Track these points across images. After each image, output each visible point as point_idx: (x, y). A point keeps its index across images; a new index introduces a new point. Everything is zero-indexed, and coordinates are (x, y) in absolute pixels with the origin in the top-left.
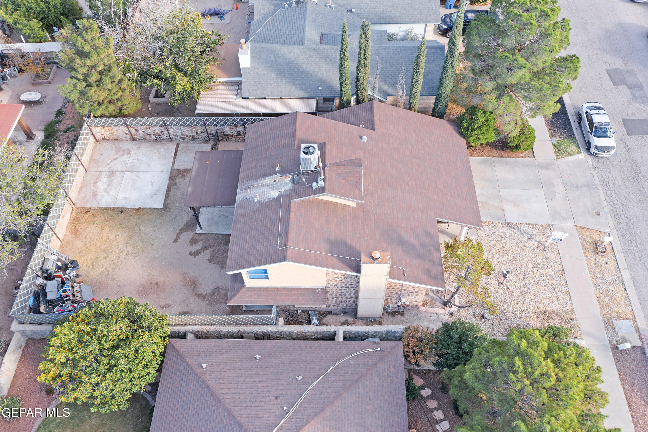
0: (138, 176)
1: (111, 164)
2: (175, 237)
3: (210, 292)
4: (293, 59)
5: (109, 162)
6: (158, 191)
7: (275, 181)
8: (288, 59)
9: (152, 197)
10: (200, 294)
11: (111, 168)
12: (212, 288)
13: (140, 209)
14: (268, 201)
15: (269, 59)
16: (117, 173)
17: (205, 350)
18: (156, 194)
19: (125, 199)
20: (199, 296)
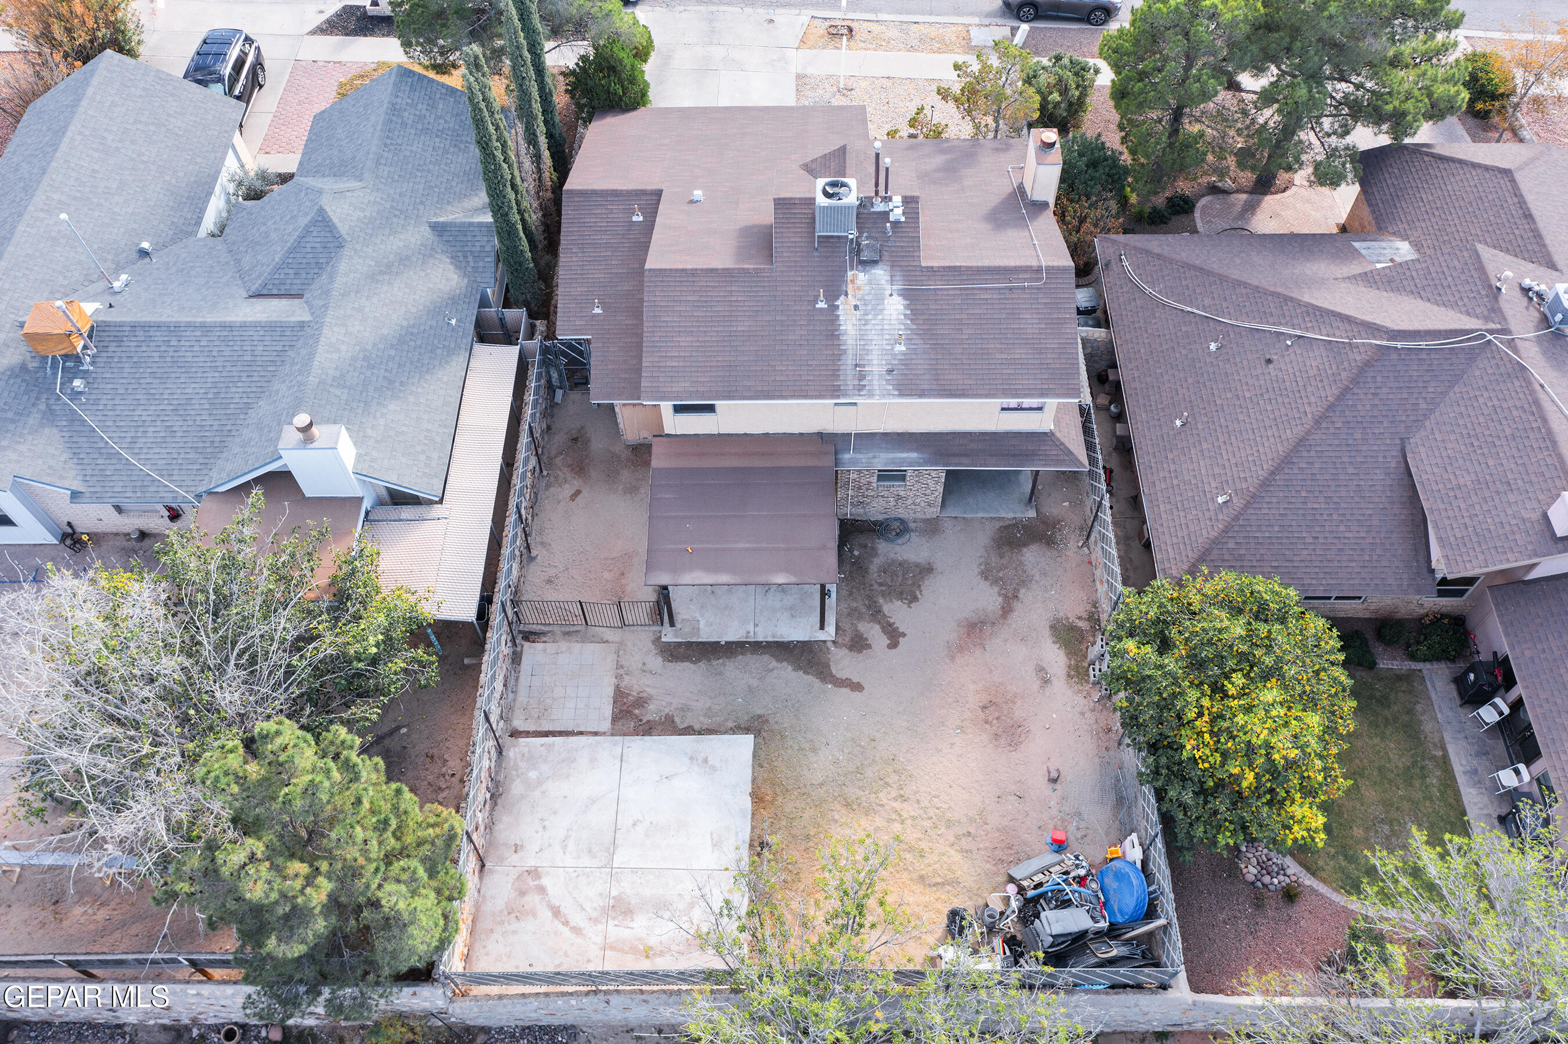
0: (634, 825)
1: (577, 919)
2: (845, 691)
3: (996, 589)
4: (357, 348)
5: (565, 930)
6: (691, 758)
7: (856, 307)
8: (354, 359)
9: (714, 769)
10: (1003, 608)
11: (594, 915)
12: (985, 585)
13: (757, 798)
14: (912, 320)
16: (614, 893)
17: (1182, 514)
18: (706, 761)
19: (716, 845)
20: (1006, 610)
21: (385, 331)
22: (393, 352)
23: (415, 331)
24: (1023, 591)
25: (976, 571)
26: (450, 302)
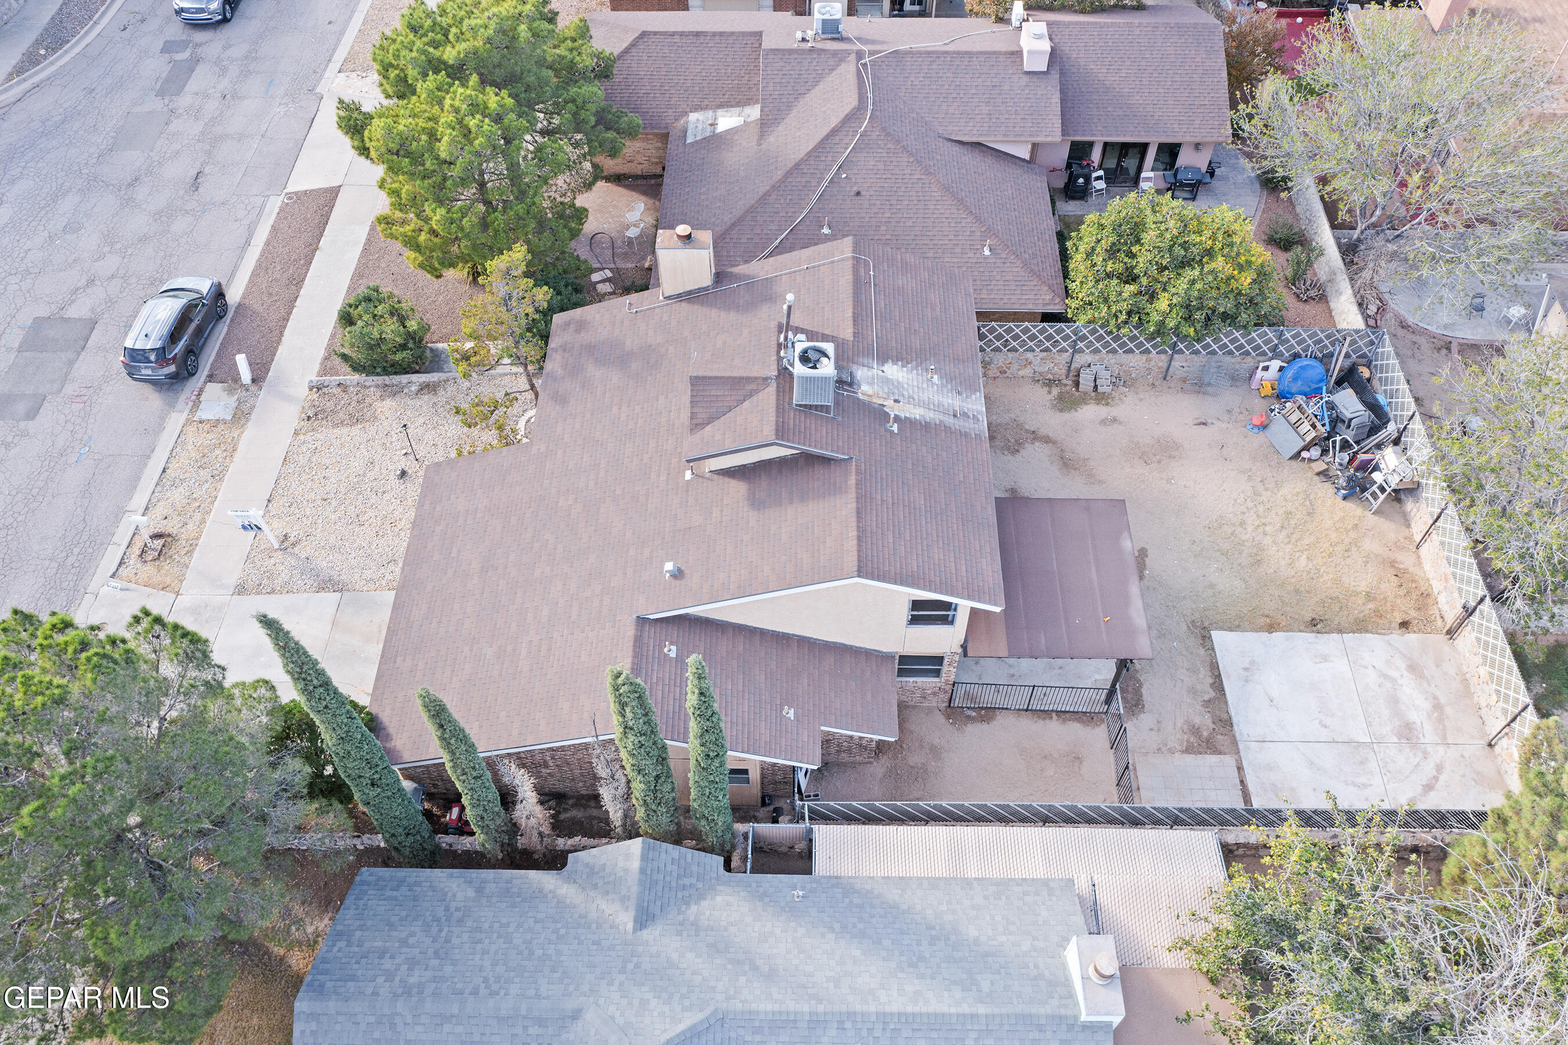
0: (1325, 727)
1: (1428, 769)
3: (1027, 445)
4: (900, 975)
5: (1442, 778)
6: (1247, 681)
7: (896, 401)
8: (921, 977)
9: (1253, 662)
10: (1046, 442)
11: (1420, 755)
12: (1023, 452)
13: (1271, 628)
14: (908, 363)
15: (997, 977)
16: (1395, 739)
18: (1246, 669)
19: (1325, 658)
20: (1047, 440)
21: (857, 953)
22: (886, 942)
23: (837, 926)
24: (1027, 427)
25: (1010, 457)
26: (767, 899)
